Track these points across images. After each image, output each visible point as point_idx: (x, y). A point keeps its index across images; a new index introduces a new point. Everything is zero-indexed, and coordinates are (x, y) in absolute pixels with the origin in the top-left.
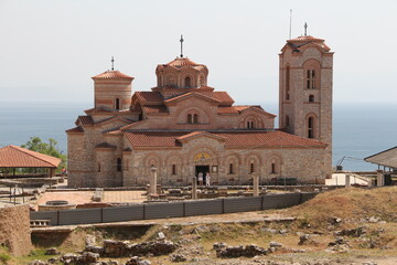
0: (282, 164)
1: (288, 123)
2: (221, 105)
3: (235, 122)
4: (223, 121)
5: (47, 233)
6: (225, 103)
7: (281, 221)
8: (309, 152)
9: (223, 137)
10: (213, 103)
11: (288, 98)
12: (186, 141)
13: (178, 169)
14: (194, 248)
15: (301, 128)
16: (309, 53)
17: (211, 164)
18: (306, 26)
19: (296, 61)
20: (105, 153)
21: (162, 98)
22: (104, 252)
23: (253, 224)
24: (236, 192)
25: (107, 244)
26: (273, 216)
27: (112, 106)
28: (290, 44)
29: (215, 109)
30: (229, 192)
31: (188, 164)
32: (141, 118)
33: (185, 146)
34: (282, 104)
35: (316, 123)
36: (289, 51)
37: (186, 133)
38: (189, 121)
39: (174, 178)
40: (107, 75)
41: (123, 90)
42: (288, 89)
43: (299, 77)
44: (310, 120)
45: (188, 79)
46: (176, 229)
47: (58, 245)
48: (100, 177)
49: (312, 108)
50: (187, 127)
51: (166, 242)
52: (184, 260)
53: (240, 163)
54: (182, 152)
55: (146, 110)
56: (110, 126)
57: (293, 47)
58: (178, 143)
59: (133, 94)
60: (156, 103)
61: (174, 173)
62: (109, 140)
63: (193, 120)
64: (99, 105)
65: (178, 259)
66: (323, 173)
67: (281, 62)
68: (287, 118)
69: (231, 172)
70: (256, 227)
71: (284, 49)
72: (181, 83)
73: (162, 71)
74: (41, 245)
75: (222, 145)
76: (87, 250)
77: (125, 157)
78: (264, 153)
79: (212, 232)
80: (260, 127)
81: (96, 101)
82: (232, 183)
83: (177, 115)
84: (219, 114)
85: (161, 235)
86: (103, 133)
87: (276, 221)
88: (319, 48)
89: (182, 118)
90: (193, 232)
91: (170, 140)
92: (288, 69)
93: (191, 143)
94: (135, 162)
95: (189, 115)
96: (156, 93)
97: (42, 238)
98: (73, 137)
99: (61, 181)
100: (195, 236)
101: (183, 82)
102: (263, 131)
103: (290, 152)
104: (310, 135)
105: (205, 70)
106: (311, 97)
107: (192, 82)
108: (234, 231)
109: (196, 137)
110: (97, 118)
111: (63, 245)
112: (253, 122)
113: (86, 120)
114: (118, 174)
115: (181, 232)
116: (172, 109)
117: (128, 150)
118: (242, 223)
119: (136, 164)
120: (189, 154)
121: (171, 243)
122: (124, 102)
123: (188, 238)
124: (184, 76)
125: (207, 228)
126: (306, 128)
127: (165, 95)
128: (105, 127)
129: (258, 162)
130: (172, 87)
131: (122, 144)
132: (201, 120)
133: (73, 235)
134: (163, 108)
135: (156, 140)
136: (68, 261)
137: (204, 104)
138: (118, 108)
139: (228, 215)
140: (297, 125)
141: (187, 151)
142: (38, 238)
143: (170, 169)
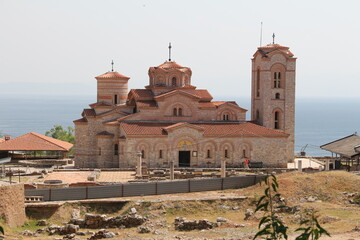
0: (251, 150)
1: (258, 117)
2: (201, 101)
3: (213, 115)
4: (203, 114)
5: (39, 207)
6: (205, 99)
7: (235, 199)
8: (274, 141)
9: (202, 127)
10: (195, 99)
11: (258, 95)
12: (171, 130)
13: (164, 153)
14: (158, 221)
15: (268, 120)
16: (276, 58)
17: (192, 150)
18: (274, 36)
19: (264, 64)
20: (105, 140)
21: (153, 94)
22: (85, 224)
23: (210, 202)
24: (210, 173)
25: (88, 218)
26: (230, 195)
27: (111, 101)
28: (260, 50)
29: (197, 104)
30: (204, 173)
31: (172, 149)
32: (135, 111)
33: (170, 134)
34: (254, 100)
35: (281, 116)
36: (260, 56)
37: (172, 124)
38: (175, 114)
39: (161, 161)
40: (108, 76)
41: (121, 88)
42: (258, 88)
43: (268, 78)
44: (277, 113)
45: (174, 79)
46: (146, 205)
47: (48, 218)
48: (100, 160)
49: (278, 104)
50: (173, 119)
51: (136, 216)
52: (148, 232)
53: (216, 149)
54: (167, 140)
55: (139, 104)
56: (109, 117)
57: (263, 53)
58: (165, 132)
59: (129, 91)
60: (148, 98)
61: (161, 157)
62: (108, 129)
63: (178, 113)
64: (101, 100)
65: (143, 231)
66: (285, 158)
67: (253, 66)
68: (258, 112)
69: (209, 157)
70: (213, 204)
71: (255, 55)
72: (168, 82)
73: (153, 72)
74: (34, 218)
75: (201, 134)
76: (71, 222)
77: (121, 143)
78: (236, 141)
79: (176, 208)
80: (234, 119)
81: (99, 97)
82: (208, 165)
83: (164, 108)
84: (200, 108)
85: (134, 210)
86: (104, 123)
87: (231, 200)
88: (284, 54)
89: (169, 111)
90: (160, 208)
91: (158, 130)
92: (259, 71)
93: (175, 132)
94: (129, 147)
95: (175, 109)
96: (149, 90)
97: (35, 212)
98: (79, 126)
99: (70, 162)
100: (161, 211)
101: (170, 82)
102: (236, 122)
103: (258, 140)
104: (277, 126)
105: (189, 72)
106: (277, 95)
107: (178, 82)
108: (194, 207)
109: (180, 127)
110: (98, 111)
111: (52, 218)
112: (228, 115)
113: (90, 113)
114: (115, 157)
115: (150, 208)
116: (160, 104)
117: (123, 137)
118: (202, 201)
119: (129, 149)
120: (174, 141)
121: (141, 217)
122: (121, 98)
123: (155, 213)
124: (171, 77)
125: (172, 205)
126: (273, 121)
127: (156, 92)
128: (105, 118)
129: (231, 148)
130: (161, 86)
131: (119, 133)
132: (184, 113)
133: (61, 209)
134: (153, 103)
135: (147, 130)
136: (53, 231)
137: (188, 100)
138: (116, 102)
139: (192, 194)
140: (265, 118)
141: (172, 139)
142: (31, 212)
143: (158, 153)
